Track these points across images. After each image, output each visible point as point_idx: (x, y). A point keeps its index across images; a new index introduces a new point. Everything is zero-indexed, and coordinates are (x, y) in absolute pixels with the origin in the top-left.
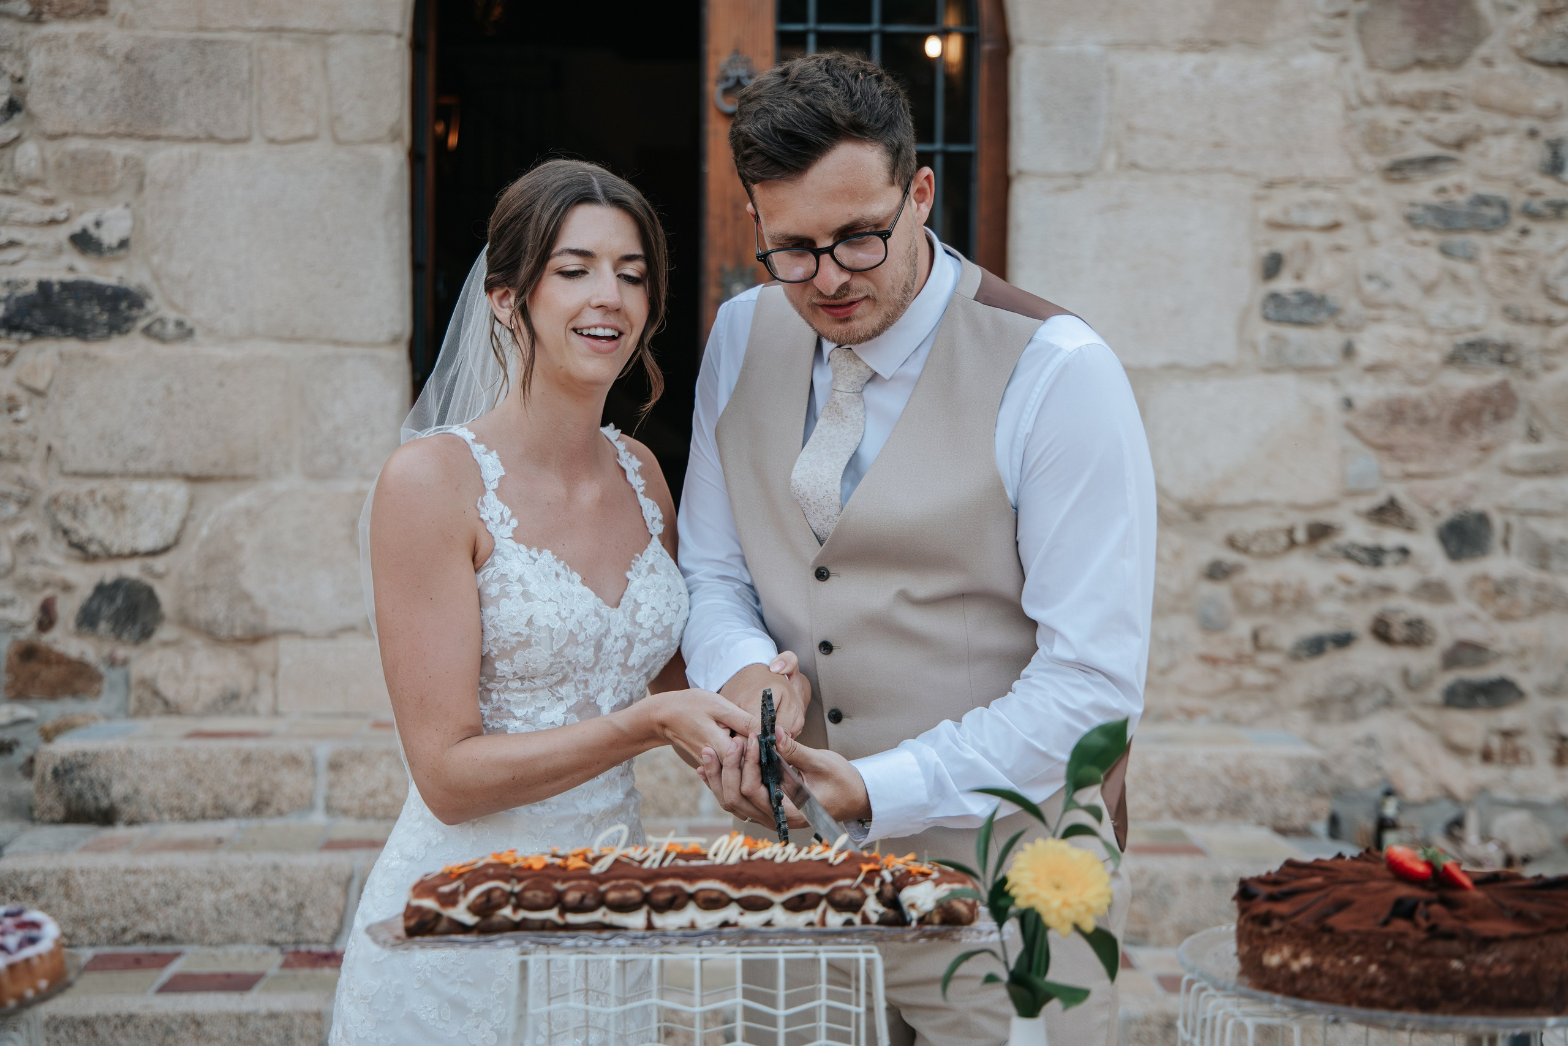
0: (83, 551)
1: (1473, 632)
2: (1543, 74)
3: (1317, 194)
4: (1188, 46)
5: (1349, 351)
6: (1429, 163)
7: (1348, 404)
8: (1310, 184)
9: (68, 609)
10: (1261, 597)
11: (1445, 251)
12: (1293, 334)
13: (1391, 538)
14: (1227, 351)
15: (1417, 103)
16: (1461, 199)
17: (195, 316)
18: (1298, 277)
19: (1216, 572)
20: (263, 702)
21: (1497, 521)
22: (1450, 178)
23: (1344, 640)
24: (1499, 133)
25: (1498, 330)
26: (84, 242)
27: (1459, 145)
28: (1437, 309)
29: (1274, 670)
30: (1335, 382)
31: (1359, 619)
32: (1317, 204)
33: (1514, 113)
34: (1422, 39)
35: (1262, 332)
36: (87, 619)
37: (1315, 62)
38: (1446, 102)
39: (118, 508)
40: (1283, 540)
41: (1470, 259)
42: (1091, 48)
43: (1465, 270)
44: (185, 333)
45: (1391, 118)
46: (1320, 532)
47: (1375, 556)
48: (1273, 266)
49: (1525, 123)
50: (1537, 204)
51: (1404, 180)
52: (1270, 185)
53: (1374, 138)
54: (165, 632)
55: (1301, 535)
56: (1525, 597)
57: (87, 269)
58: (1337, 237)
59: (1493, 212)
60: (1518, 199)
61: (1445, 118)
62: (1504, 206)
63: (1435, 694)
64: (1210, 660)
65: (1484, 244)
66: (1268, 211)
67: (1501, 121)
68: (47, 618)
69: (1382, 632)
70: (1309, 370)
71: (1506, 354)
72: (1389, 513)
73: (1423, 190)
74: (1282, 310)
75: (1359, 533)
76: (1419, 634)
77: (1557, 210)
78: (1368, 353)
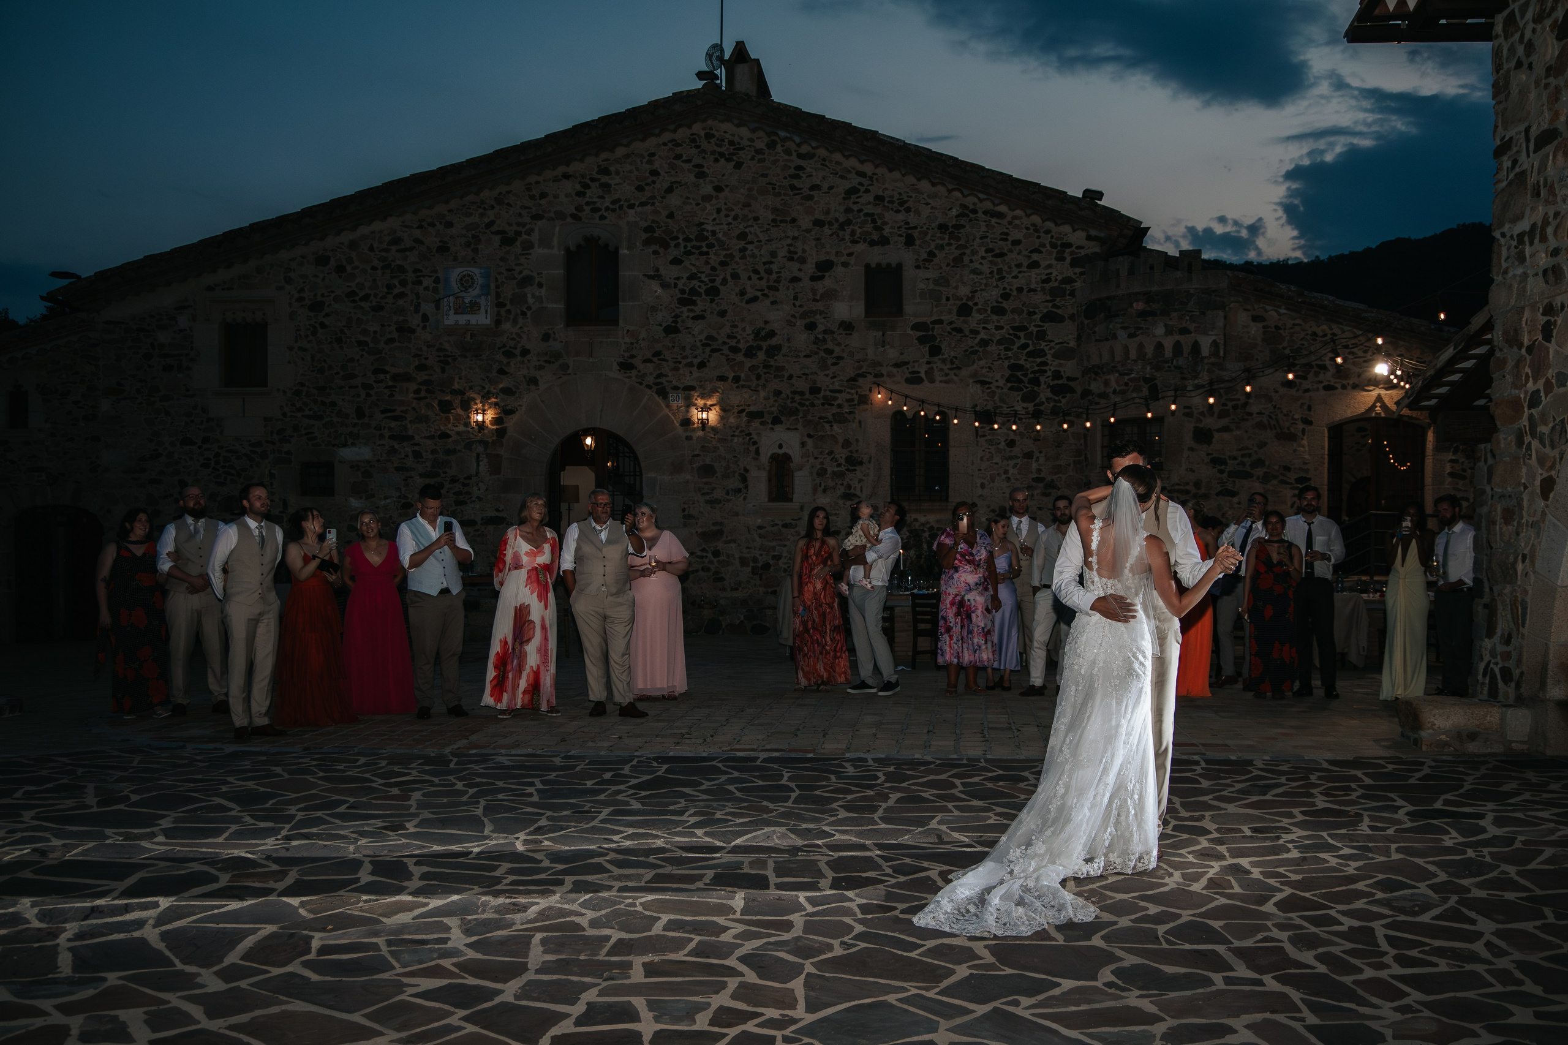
5: (696, 523)
6: (708, 494)
11: (712, 507)
13: (705, 554)
15: (706, 483)
16: (713, 499)
21: (721, 551)
22: (711, 495)
23: (697, 571)
26: (497, 510)
27: (712, 490)
34: (705, 473)
35: (682, 521)
37: (689, 477)
38: (709, 483)
42: (654, 475)
45: (701, 485)
47: (702, 557)
48: (684, 510)
49: (723, 487)
50: (725, 499)
51: (704, 496)
53: (699, 489)
57: (497, 514)
58: (694, 505)
59: (718, 501)
61: (710, 486)
62: (720, 500)
65: (718, 506)
67: (719, 486)
69: (703, 569)
71: (721, 524)
72: (704, 550)
73: (707, 497)
74: (684, 517)
75: (699, 553)
76: (708, 570)
77: (729, 501)
78: (700, 524)
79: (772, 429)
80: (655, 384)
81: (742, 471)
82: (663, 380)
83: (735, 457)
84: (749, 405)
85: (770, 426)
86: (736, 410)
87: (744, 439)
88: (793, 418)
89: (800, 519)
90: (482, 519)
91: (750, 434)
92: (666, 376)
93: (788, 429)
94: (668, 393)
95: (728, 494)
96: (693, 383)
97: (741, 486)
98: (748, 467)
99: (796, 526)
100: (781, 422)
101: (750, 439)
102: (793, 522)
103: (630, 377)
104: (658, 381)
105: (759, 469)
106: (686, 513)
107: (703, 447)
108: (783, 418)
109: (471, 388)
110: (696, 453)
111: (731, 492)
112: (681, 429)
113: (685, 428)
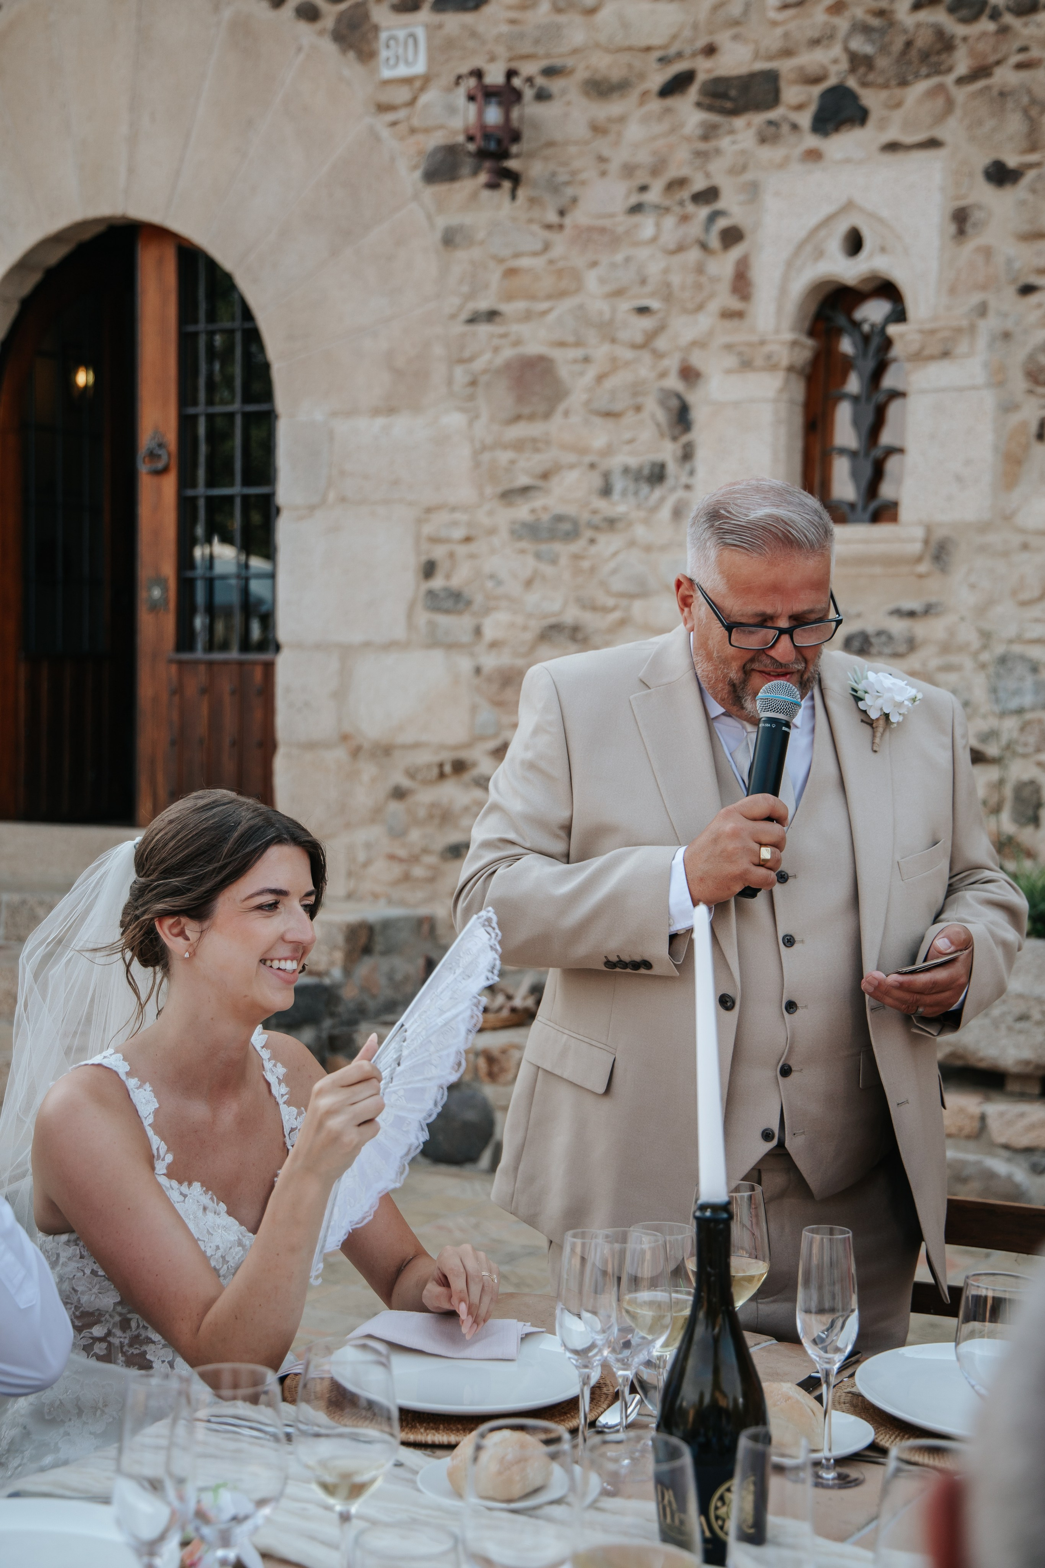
2: (598, 421)
3: (458, 516)
4: (376, 412)
5: (478, 631)
6: (525, 490)
7: (478, 671)
8: (454, 509)
10: (422, 813)
11: (538, 556)
12: (443, 620)
14: (399, 633)
15: (519, 446)
16: (545, 517)
18: (448, 577)
19: (399, 794)
22: (539, 502)
24: (572, 467)
25: (572, 614)
27: (545, 476)
28: (532, 599)
29: (431, 867)
30: (472, 655)
32: (455, 524)
33: (583, 451)
34: (520, 399)
35: (423, 617)
37: (455, 420)
38: (535, 444)
40: (435, 771)
41: (554, 561)
42: (319, 416)
43: (547, 570)
45: (504, 457)
46: (460, 767)
48: (429, 569)
49: (588, 459)
50: (596, 519)
51: (510, 504)
52: (429, 510)
53: (493, 474)
55: (448, 769)
58: (472, 547)
59: (566, 526)
60: (585, 516)
61: (537, 457)
62: (575, 523)
64: (392, 857)
65: (564, 550)
66: (427, 529)
67: (571, 458)
70: (451, 646)
71: (576, 632)
73: (522, 511)
74: (436, 602)
75: (487, 766)
77: (611, 523)
78: (489, 633)
79: (814, 155)
81: (673, 382)
83: (643, 311)
84: (710, 50)
85: (812, 141)
86: (658, 78)
87: (685, 219)
88: (921, 87)
89: (929, 611)
91: (709, 195)
93: (892, 147)
94: (377, 29)
95: (608, 490)
97: (668, 452)
98: (697, 360)
99: (912, 645)
100: (860, 117)
101: (714, 216)
102: (897, 626)
105: (746, 365)
107: (511, 272)
108: (870, 98)
110: (483, 304)
111: (619, 484)
112: (430, 192)
113: (441, 189)
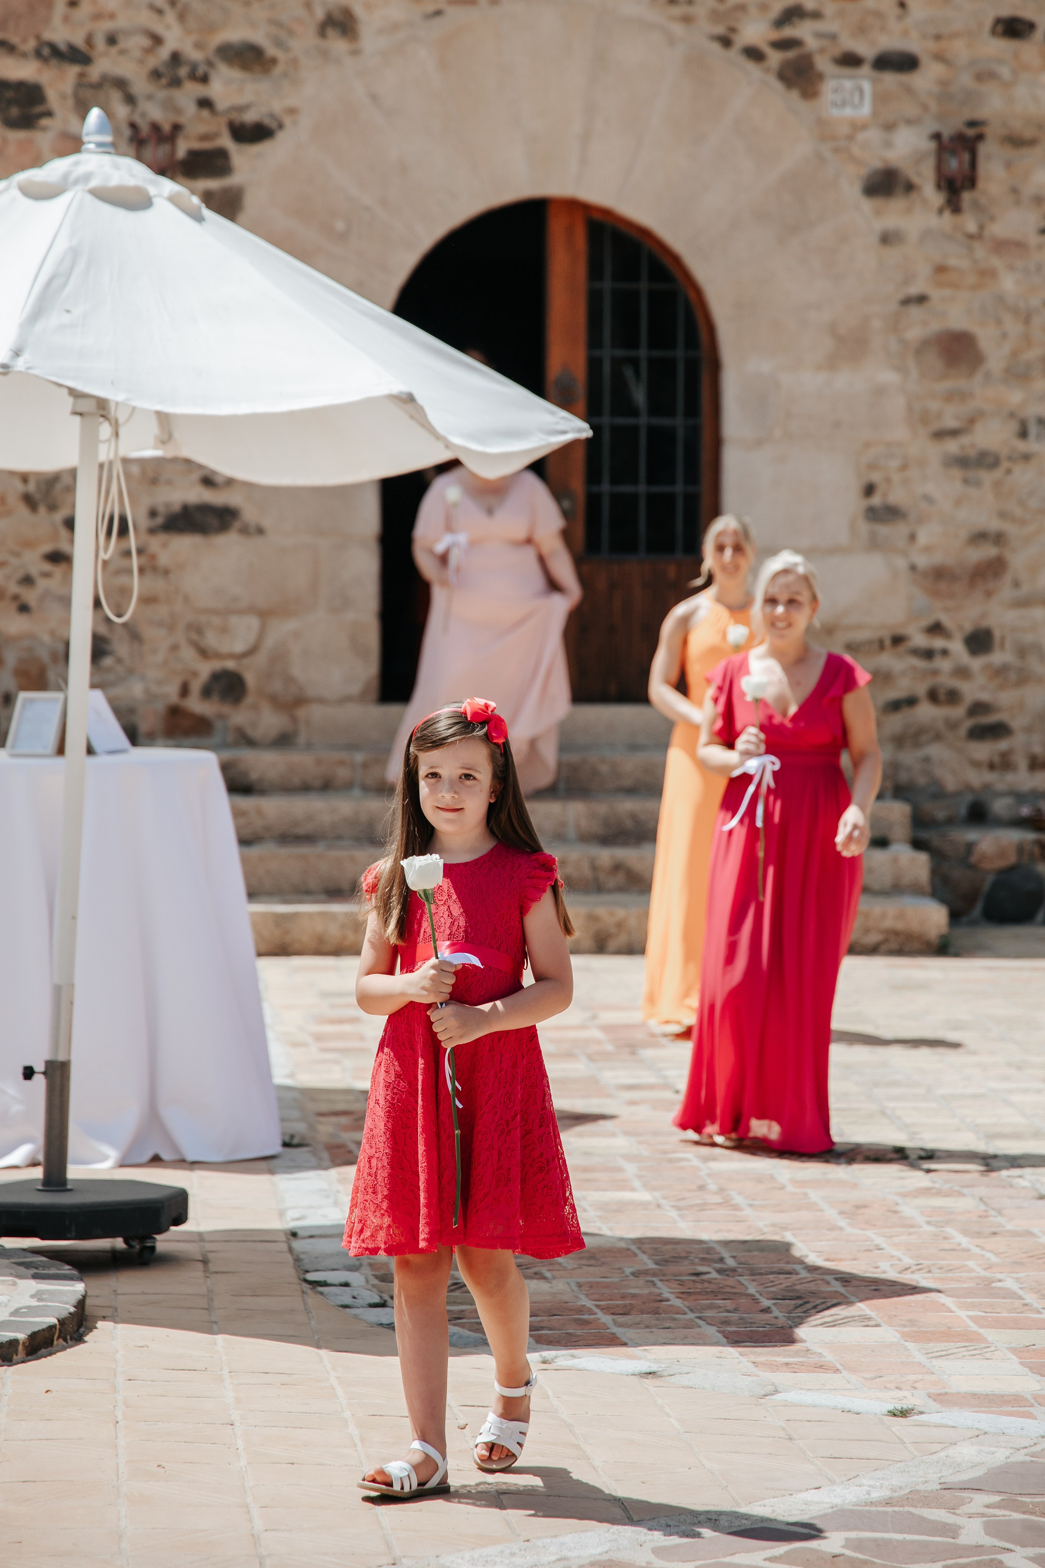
0: (204, 653)
1: (985, 696)
3: (893, 450)
4: (819, 368)
5: (912, 537)
6: (954, 433)
7: (913, 568)
8: (887, 445)
9: (196, 687)
11: (966, 481)
12: (881, 528)
13: (938, 643)
14: (843, 539)
15: (948, 399)
16: (972, 452)
17: (267, 523)
18: (884, 495)
20: (302, 739)
21: (997, 634)
22: (964, 441)
23: (911, 702)
24: (992, 415)
25: (994, 525)
26: (206, 481)
27: (969, 422)
28: (960, 513)
30: (907, 555)
31: (921, 689)
32: (890, 456)
33: (1002, 404)
34: (949, 364)
35: (864, 528)
36: (207, 692)
37: (889, 376)
38: (962, 398)
39: (224, 630)
40: (877, 645)
41: (977, 485)
42: (766, 369)
43: (973, 492)
44: (260, 531)
45: (933, 405)
46: (898, 640)
47: (928, 654)
48: (869, 490)
49: (1006, 411)
50: (1013, 455)
51: (940, 442)
53: (925, 418)
54: (249, 700)
55: (888, 642)
56: (1012, 676)
57: (208, 496)
58: (906, 474)
59: (988, 459)
60: (1004, 452)
61: (963, 406)
62: (996, 457)
63: (963, 731)
65: (987, 477)
66: (865, 459)
67: (991, 408)
68: (185, 691)
69: (933, 696)
70: (888, 549)
71: (999, 538)
72: (936, 629)
73: (952, 446)
74: (875, 515)
75: (920, 640)
76: (953, 697)
77: (1026, 457)
78: (923, 538)
80: (782, 45)
82: (803, 31)
90: (153, 514)
92: (816, 15)
94: (820, 77)
95: (1023, 434)
96: (914, 45)
103: (687, 20)
104: (788, 32)
106: (876, 500)
107: (941, 269)
109: (112, 40)
110: (914, 290)
111: (1033, 429)
112: (867, 205)
113: (878, 202)
